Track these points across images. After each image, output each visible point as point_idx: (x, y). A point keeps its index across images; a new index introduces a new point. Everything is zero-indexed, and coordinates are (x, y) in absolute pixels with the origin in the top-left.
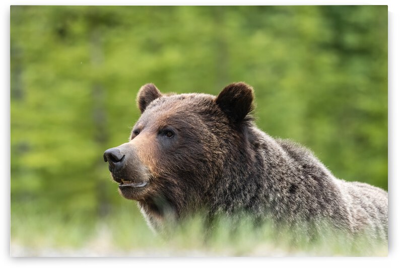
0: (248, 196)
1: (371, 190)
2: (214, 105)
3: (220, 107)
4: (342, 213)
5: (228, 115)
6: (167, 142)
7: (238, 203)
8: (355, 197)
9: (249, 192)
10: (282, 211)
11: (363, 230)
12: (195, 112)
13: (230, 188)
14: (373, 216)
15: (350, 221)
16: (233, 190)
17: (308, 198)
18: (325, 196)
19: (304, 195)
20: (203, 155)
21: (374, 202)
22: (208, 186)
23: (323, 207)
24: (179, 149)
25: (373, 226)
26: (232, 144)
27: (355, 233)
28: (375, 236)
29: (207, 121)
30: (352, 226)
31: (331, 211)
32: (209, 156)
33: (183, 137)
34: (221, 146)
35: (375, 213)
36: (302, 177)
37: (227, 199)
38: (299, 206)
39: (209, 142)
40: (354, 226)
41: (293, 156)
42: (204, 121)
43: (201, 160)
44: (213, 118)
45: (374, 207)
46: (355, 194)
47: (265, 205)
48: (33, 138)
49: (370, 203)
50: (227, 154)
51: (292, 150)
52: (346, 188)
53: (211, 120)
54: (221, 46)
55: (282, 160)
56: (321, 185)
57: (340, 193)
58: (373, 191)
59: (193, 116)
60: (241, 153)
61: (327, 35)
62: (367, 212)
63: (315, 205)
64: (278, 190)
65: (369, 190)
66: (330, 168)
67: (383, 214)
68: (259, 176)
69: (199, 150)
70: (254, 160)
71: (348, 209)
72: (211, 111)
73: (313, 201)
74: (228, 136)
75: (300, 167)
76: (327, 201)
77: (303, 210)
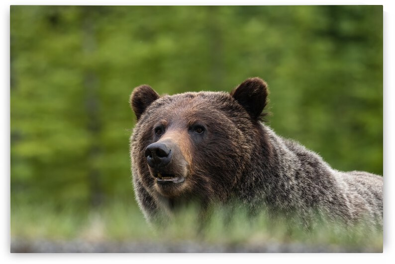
3: (239, 102)
4: (341, 200)
6: (198, 138)
8: (350, 184)
9: (270, 183)
11: (362, 216)
12: (216, 108)
13: (256, 181)
14: (370, 202)
15: (349, 207)
17: (309, 185)
20: (232, 151)
21: (369, 188)
24: (209, 145)
25: (372, 212)
26: (255, 139)
27: (355, 219)
28: (374, 222)
29: (231, 116)
30: (351, 212)
32: (238, 151)
33: (212, 132)
34: (248, 141)
35: (372, 200)
39: (237, 137)
40: (353, 211)
42: (228, 117)
43: (230, 156)
44: (236, 113)
45: (370, 194)
46: (349, 182)
49: (366, 189)
50: (253, 148)
53: (234, 116)
56: (317, 172)
58: (371, 178)
59: (217, 112)
62: (364, 198)
63: (317, 192)
67: (380, 199)
69: (229, 146)
71: (345, 196)
72: (232, 106)
76: (326, 188)
77: (307, 196)
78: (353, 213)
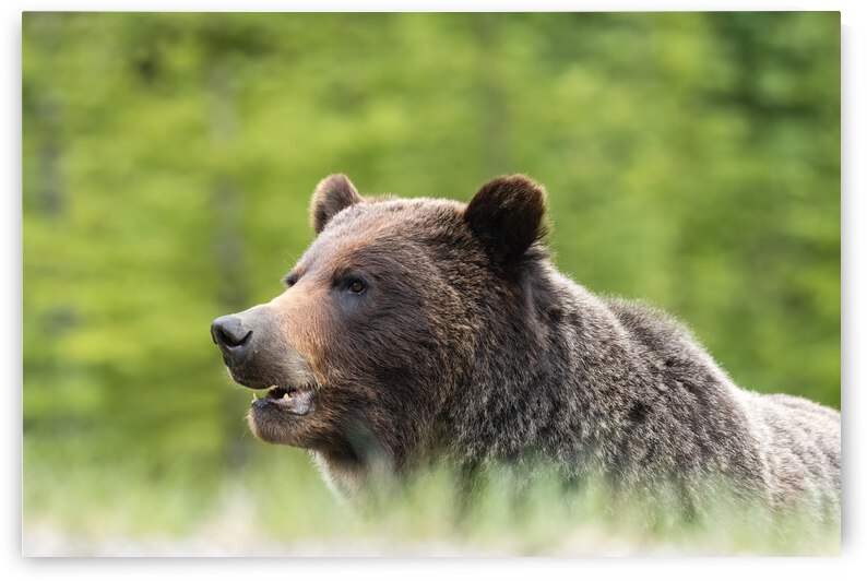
0: (532, 426)
1: (813, 415)
2: (459, 225)
3: (470, 227)
4: (749, 464)
5: (488, 248)
6: (351, 303)
7: (510, 440)
8: (779, 430)
9: (534, 416)
10: (610, 460)
11: (794, 503)
12: (415, 239)
13: (491, 406)
14: (816, 473)
15: (767, 482)
16: (498, 411)
17: (673, 431)
18: (713, 428)
19: (665, 426)
20: (428, 333)
21: (819, 442)
22: (443, 400)
23: (706, 451)
24: (376, 320)
25: (817, 494)
26: (493, 309)
27: (777, 508)
28: (819, 516)
29: (441, 259)
30: (770, 492)
31: (724, 460)
33: (385, 292)
34: (469, 314)
35: (822, 467)
36: (662, 387)
37: (485, 430)
38: (651, 451)
39: (442, 304)
40: (775, 492)
41: (645, 340)
42: (434, 259)
43: (424, 344)
44: (454, 252)
45: (820, 454)
46: (778, 424)
47: (572, 447)
48: (85, 298)
49: (812, 444)
50: (482, 330)
51: (644, 325)
52: (758, 409)
53: (448, 258)
54: (492, 99)
55: (616, 351)
56: (704, 402)
57: (746, 420)
58: (818, 415)
59: (409, 248)
60: (515, 329)
61: (724, 74)
62: (804, 463)
63: (689, 447)
64: (602, 415)
65: (809, 414)
66: (726, 367)
67: (838, 467)
68: (558, 384)
69: (420, 322)
70: (546, 346)
71: (762, 456)
72: (451, 237)
73: (685, 438)
74: (485, 292)
75: (659, 364)
76: (717, 437)
77: (661, 458)
78: (774, 495)
